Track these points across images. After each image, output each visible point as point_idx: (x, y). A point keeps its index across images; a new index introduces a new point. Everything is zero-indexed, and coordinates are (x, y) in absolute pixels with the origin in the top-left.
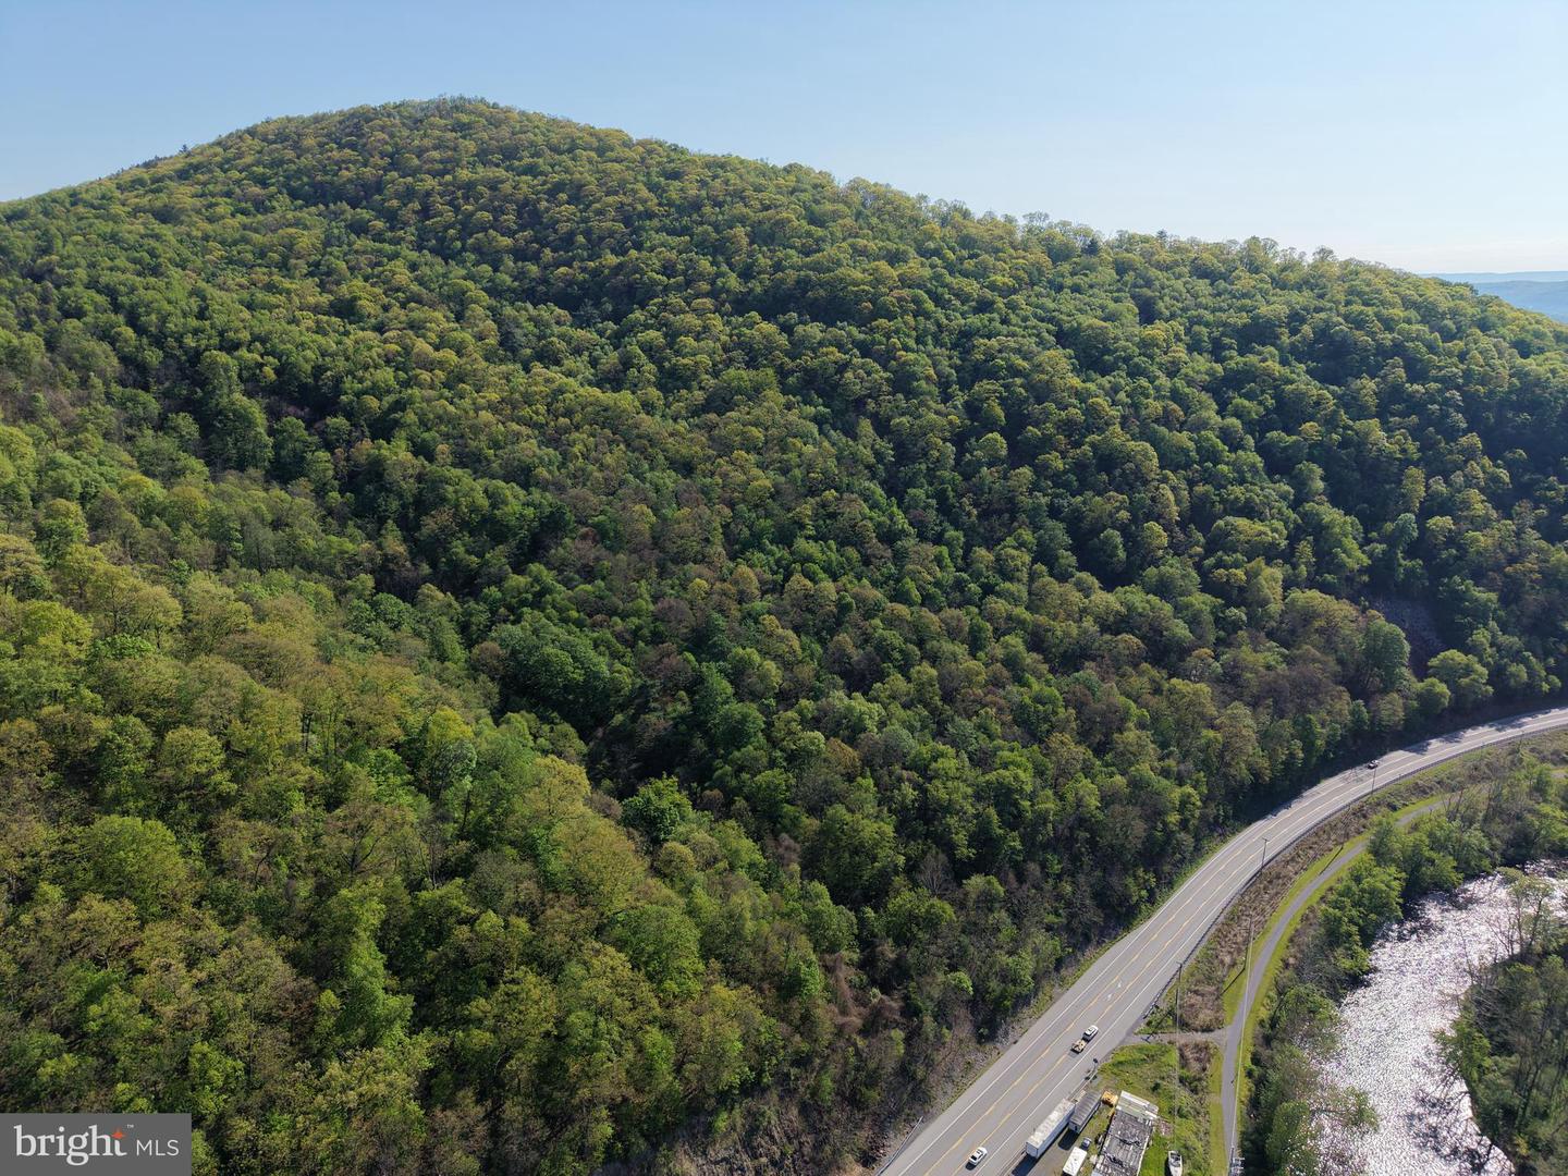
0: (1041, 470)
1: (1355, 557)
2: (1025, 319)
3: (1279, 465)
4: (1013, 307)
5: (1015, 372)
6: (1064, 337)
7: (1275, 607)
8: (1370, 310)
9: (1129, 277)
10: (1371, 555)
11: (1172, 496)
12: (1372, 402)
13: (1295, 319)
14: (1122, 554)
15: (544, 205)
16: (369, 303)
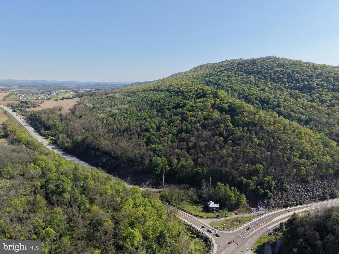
15: (292, 74)
16: (267, 89)
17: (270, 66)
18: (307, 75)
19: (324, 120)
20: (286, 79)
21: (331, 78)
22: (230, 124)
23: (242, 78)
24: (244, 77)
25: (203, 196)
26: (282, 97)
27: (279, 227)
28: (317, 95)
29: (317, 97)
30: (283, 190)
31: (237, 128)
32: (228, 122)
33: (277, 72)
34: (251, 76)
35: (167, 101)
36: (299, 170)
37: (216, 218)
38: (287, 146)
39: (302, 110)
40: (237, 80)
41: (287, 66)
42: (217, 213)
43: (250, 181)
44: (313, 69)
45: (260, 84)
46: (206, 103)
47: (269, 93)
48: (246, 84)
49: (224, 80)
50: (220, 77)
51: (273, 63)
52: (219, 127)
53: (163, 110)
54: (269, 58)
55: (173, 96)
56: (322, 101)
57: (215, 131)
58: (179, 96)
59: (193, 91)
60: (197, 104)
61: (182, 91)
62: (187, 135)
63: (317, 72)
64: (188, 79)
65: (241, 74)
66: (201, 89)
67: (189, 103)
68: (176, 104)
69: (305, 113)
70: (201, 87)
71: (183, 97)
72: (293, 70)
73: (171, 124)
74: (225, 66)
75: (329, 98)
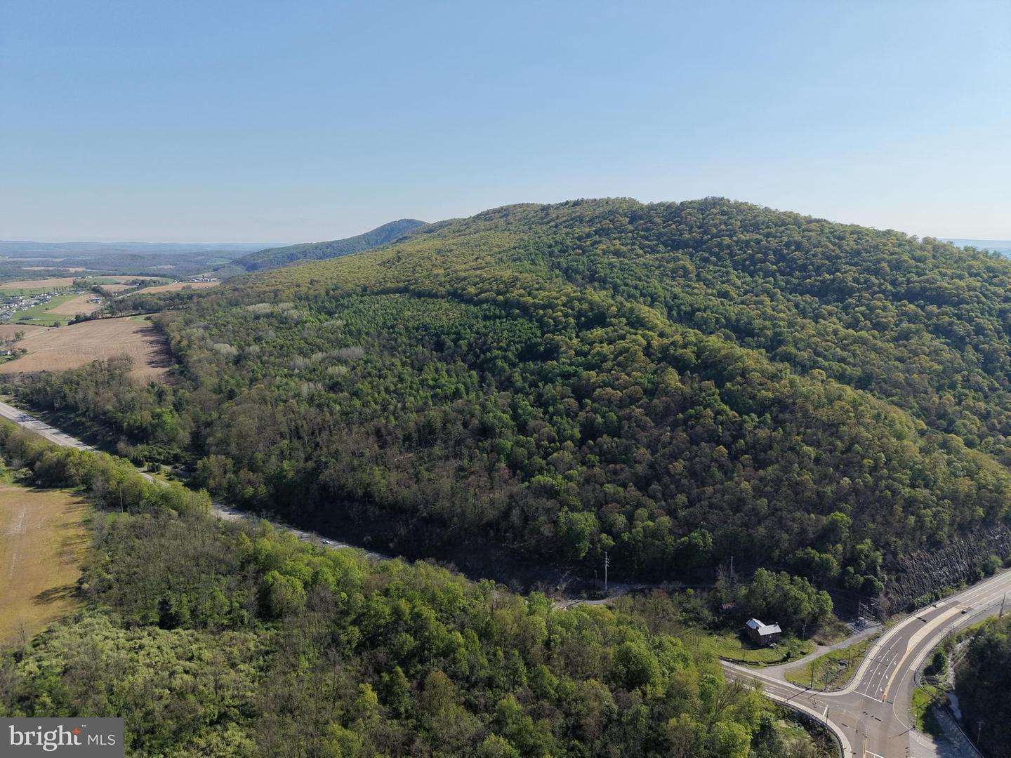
15: (785, 251)
16: (733, 293)
17: (723, 227)
18: (823, 254)
19: (901, 377)
20: (773, 264)
21: (884, 265)
22: (724, 406)
23: (657, 259)
24: (662, 258)
25: (725, 606)
26: (781, 315)
27: (930, 662)
28: (863, 309)
29: (862, 314)
30: (899, 571)
31: (745, 417)
32: (716, 401)
33: (747, 243)
34: (679, 254)
35: (486, 335)
36: (920, 519)
39: (838, 349)
40: (644, 264)
41: (767, 227)
43: (829, 556)
44: (835, 238)
45: (710, 277)
46: (621, 344)
47: (742, 303)
48: (674, 278)
49: (612, 266)
50: (595, 255)
51: (729, 218)
52: (698, 417)
53: (494, 364)
54: (715, 203)
55: (495, 317)
56: (880, 327)
57: (692, 427)
58: (521, 320)
59: (558, 305)
60: (597, 348)
61: (518, 302)
62: (616, 443)
63: (847, 248)
64: (501, 260)
65: (649, 247)
66: (580, 300)
67: (567, 343)
68: (523, 345)
69: (851, 360)
70: (575, 292)
71: (531, 321)
72: (786, 239)
73: (551, 409)
74: (591, 222)
75: (893, 317)
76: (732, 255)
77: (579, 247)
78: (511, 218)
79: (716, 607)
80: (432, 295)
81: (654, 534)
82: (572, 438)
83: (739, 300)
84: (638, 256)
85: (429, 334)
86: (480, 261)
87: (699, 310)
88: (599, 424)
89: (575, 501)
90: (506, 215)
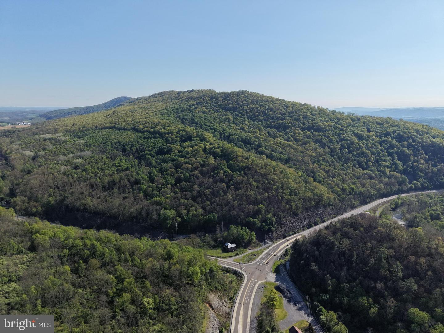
0: (353, 154)
1: (401, 168)
2: (349, 132)
3: (390, 154)
4: (347, 130)
5: (348, 140)
6: (356, 135)
7: (388, 174)
8: (407, 131)
9: (366, 124)
10: (404, 168)
11: (373, 158)
12: (406, 145)
13: (394, 132)
14: (365, 166)
15: (267, 112)
16: (246, 128)
17: (245, 102)
18: (280, 113)
19: (300, 158)
20: (262, 117)
21: (301, 117)
22: (228, 170)
23: (219, 115)
24: (221, 114)
25: (219, 240)
26: (262, 136)
27: (284, 253)
29: (291, 135)
30: (281, 224)
31: (234, 173)
32: (225, 168)
33: (253, 108)
34: (227, 113)
35: (144, 145)
36: (291, 206)
37: (236, 255)
38: (278, 186)
39: (280, 149)
40: (214, 117)
41: (261, 103)
42: (236, 252)
43: (256, 220)
44: (285, 106)
45: (238, 122)
46: (196, 147)
48: (224, 123)
49: (200, 117)
50: (195, 113)
51: (247, 99)
52: (218, 173)
53: (145, 157)
54: (243, 92)
55: (149, 137)
56: (297, 140)
57: (215, 177)
58: (158, 139)
59: (174, 133)
60: (186, 149)
61: (159, 131)
62: (187, 184)
63: (289, 110)
64: (156, 114)
65: (216, 110)
66: (183, 131)
67: (175, 148)
68: (158, 149)
69: (284, 153)
70: (182, 127)
71: (163, 139)
72: (267, 107)
73: (165, 173)
74: (195, 99)
75: (301, 136)
76: (247, 113)
77: (189, 110)
78: (164, 97)
79: (216, 241)
80: (125, 129)
81: (196, 216)
82: (171, 184)
83: (248, 131)
84: (212, 113)
85: (120, 145)
86: (147, 115)
87: (232, 135)
88: (182, 178)
89: (168, 207)
90: (163, 96)
